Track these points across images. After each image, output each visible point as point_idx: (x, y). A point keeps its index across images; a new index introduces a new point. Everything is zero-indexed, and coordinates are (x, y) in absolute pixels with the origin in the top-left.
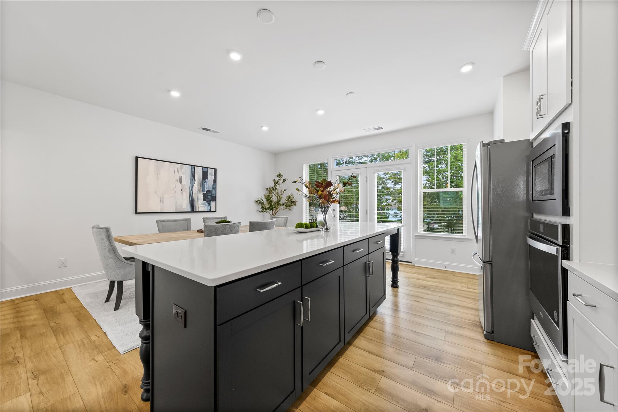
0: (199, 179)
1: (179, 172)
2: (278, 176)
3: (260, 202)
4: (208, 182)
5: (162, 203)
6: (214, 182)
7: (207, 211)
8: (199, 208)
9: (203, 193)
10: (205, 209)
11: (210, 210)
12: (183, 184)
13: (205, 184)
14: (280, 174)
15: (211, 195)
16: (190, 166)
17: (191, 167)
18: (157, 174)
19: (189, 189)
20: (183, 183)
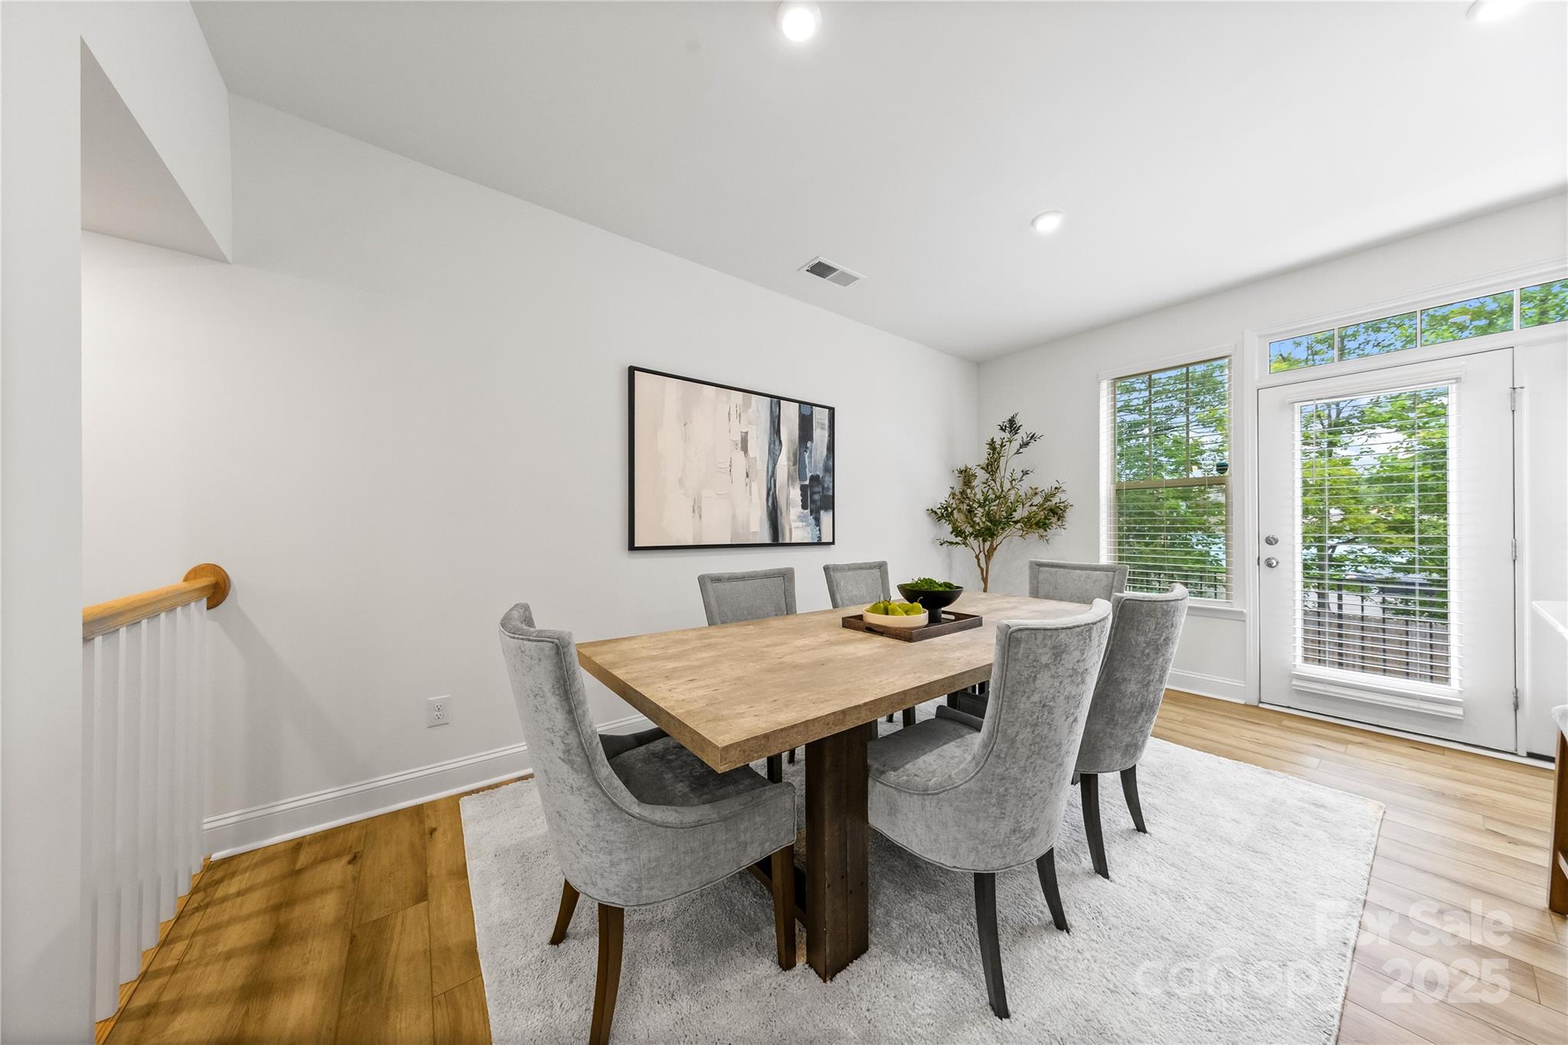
0: (790, 441)
1: (740, 416)
2: (1003, 429)
3: (942, 515)
4: (814, 452)
5: (697, 515)
6: (828, 449)
7: (810, 541)
8: (791, 530)
9: (802, 486)
10: (806, 535)
11: (820, 538)
12: (751, 456)
13: (807, 455)
14: (1012, 421)
15: (821, 490)
16: (769, 399)
17: (771, 402)
18: (685, 425)
19: (765, 474)
20: (752, 452)
